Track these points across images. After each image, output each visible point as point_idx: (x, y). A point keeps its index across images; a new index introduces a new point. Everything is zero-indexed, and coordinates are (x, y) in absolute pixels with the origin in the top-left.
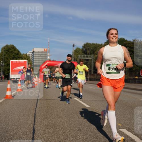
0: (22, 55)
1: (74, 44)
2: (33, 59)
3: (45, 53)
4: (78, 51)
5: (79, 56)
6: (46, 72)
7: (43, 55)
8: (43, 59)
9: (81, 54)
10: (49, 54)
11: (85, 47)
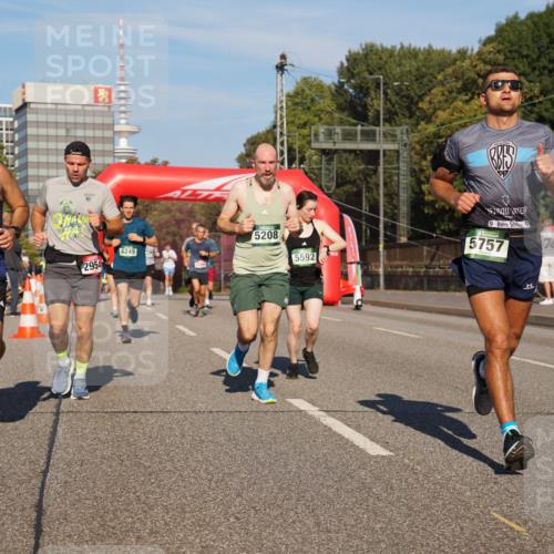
1: (283, 57)
2: (24, 153)
3: (102, 114)
4: (313, 100)
5: (316, 135)
7: (84, 126)
9: (329, 120)
10: (127, 124)
11: (355, 72)
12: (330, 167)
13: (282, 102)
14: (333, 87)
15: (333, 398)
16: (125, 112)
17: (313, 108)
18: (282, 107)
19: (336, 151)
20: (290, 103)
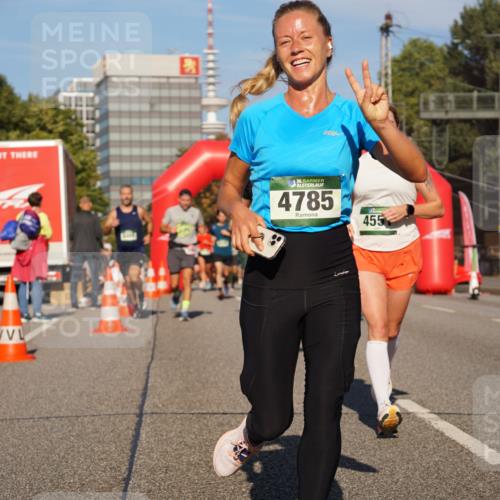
0: (25, 106)
1: (388, 17)
2: (105, 131)
3: (189, 86)
4: (422, 65)
5: (426, 104)
6: (180, 229)
7: (170, 100)
8: (171, 129)
9: (440, 87)
10: (216, 97)
11: (471, 31)
12: (442, 139)
13: (386, 68)
14: (446, 49)
15: (446, 399)
16: (213, 84)
17: (423, 74)
18: (386, 75)
19: (448, 121)
20: (396, 69)
